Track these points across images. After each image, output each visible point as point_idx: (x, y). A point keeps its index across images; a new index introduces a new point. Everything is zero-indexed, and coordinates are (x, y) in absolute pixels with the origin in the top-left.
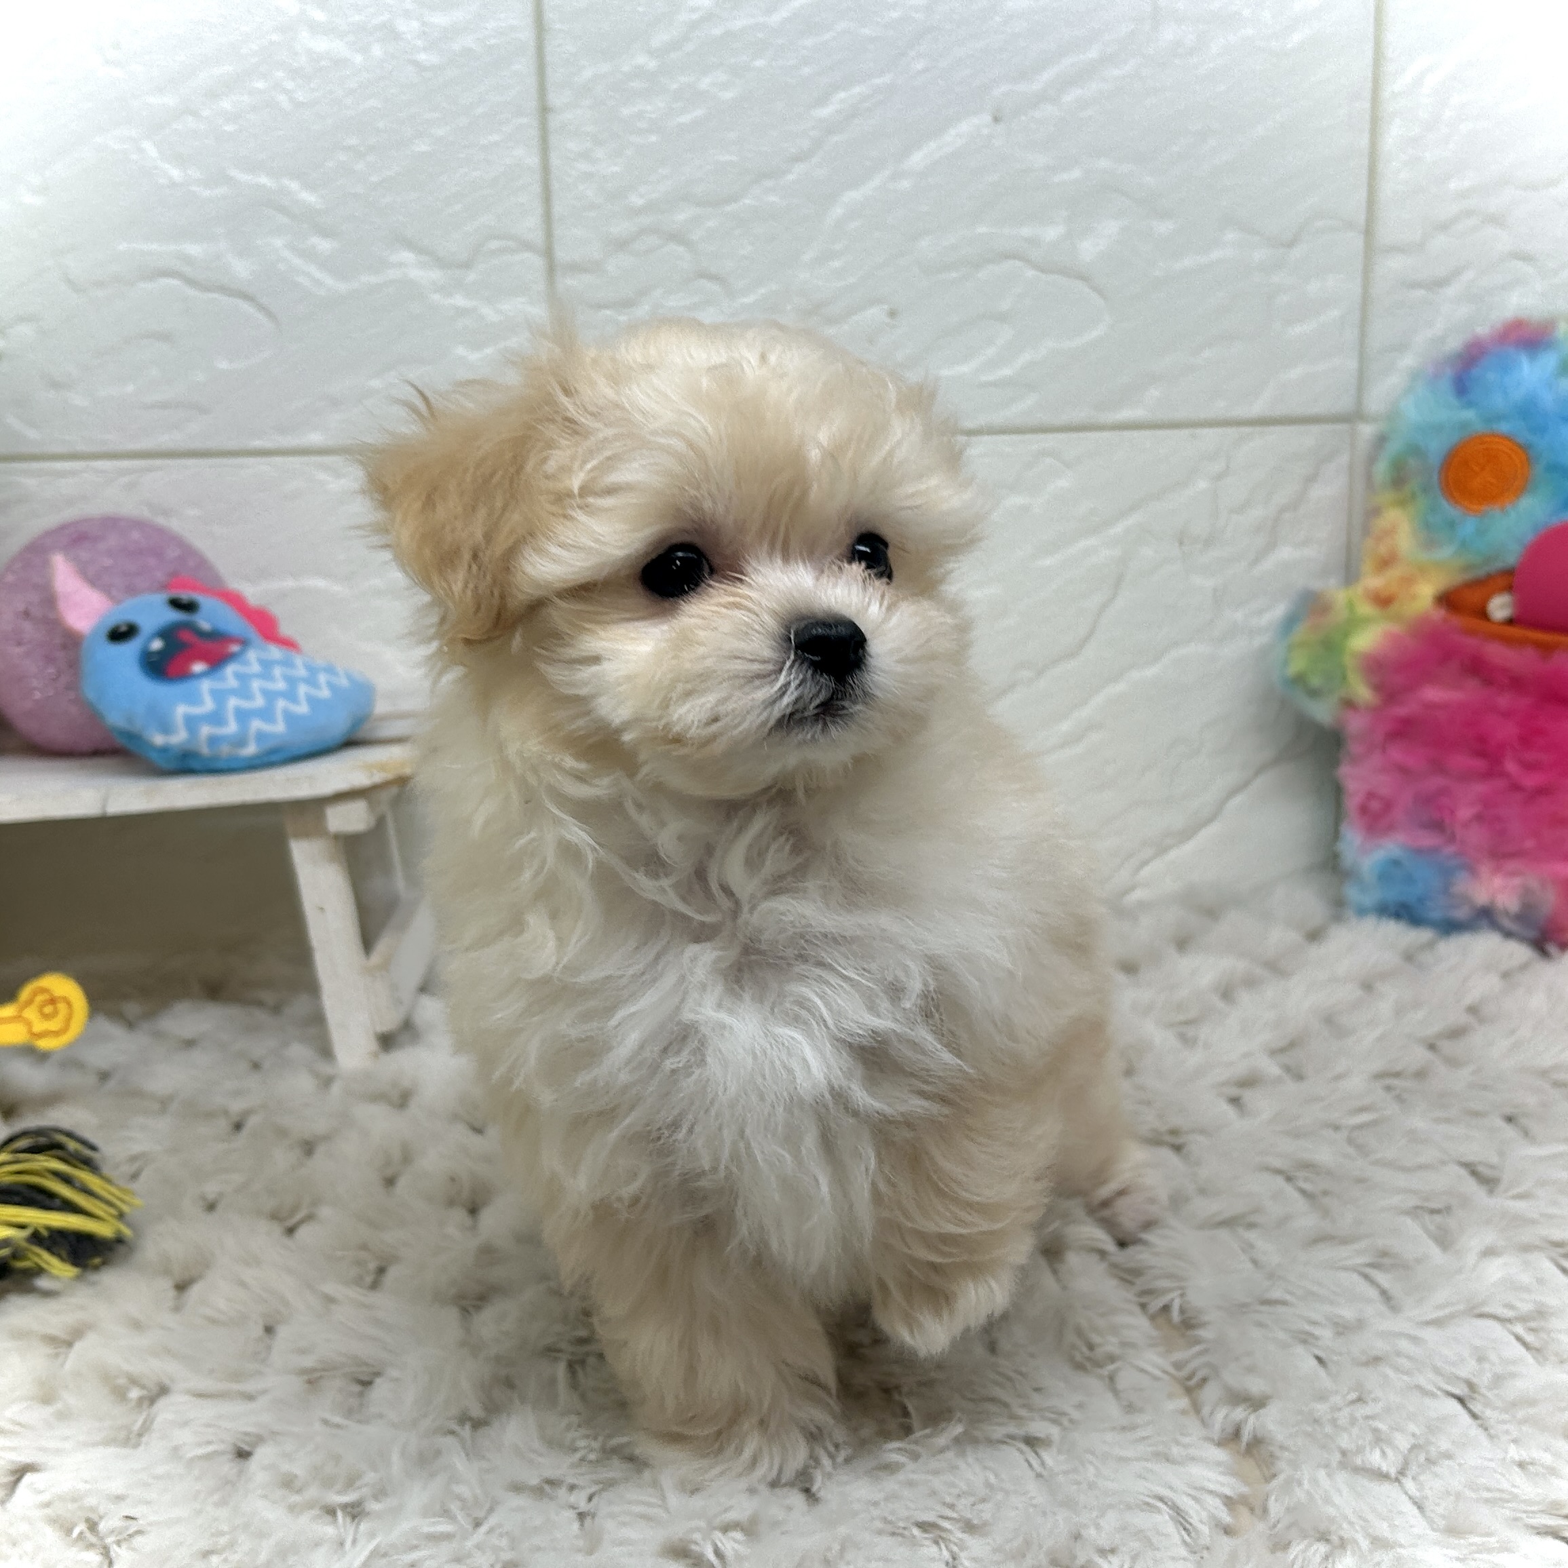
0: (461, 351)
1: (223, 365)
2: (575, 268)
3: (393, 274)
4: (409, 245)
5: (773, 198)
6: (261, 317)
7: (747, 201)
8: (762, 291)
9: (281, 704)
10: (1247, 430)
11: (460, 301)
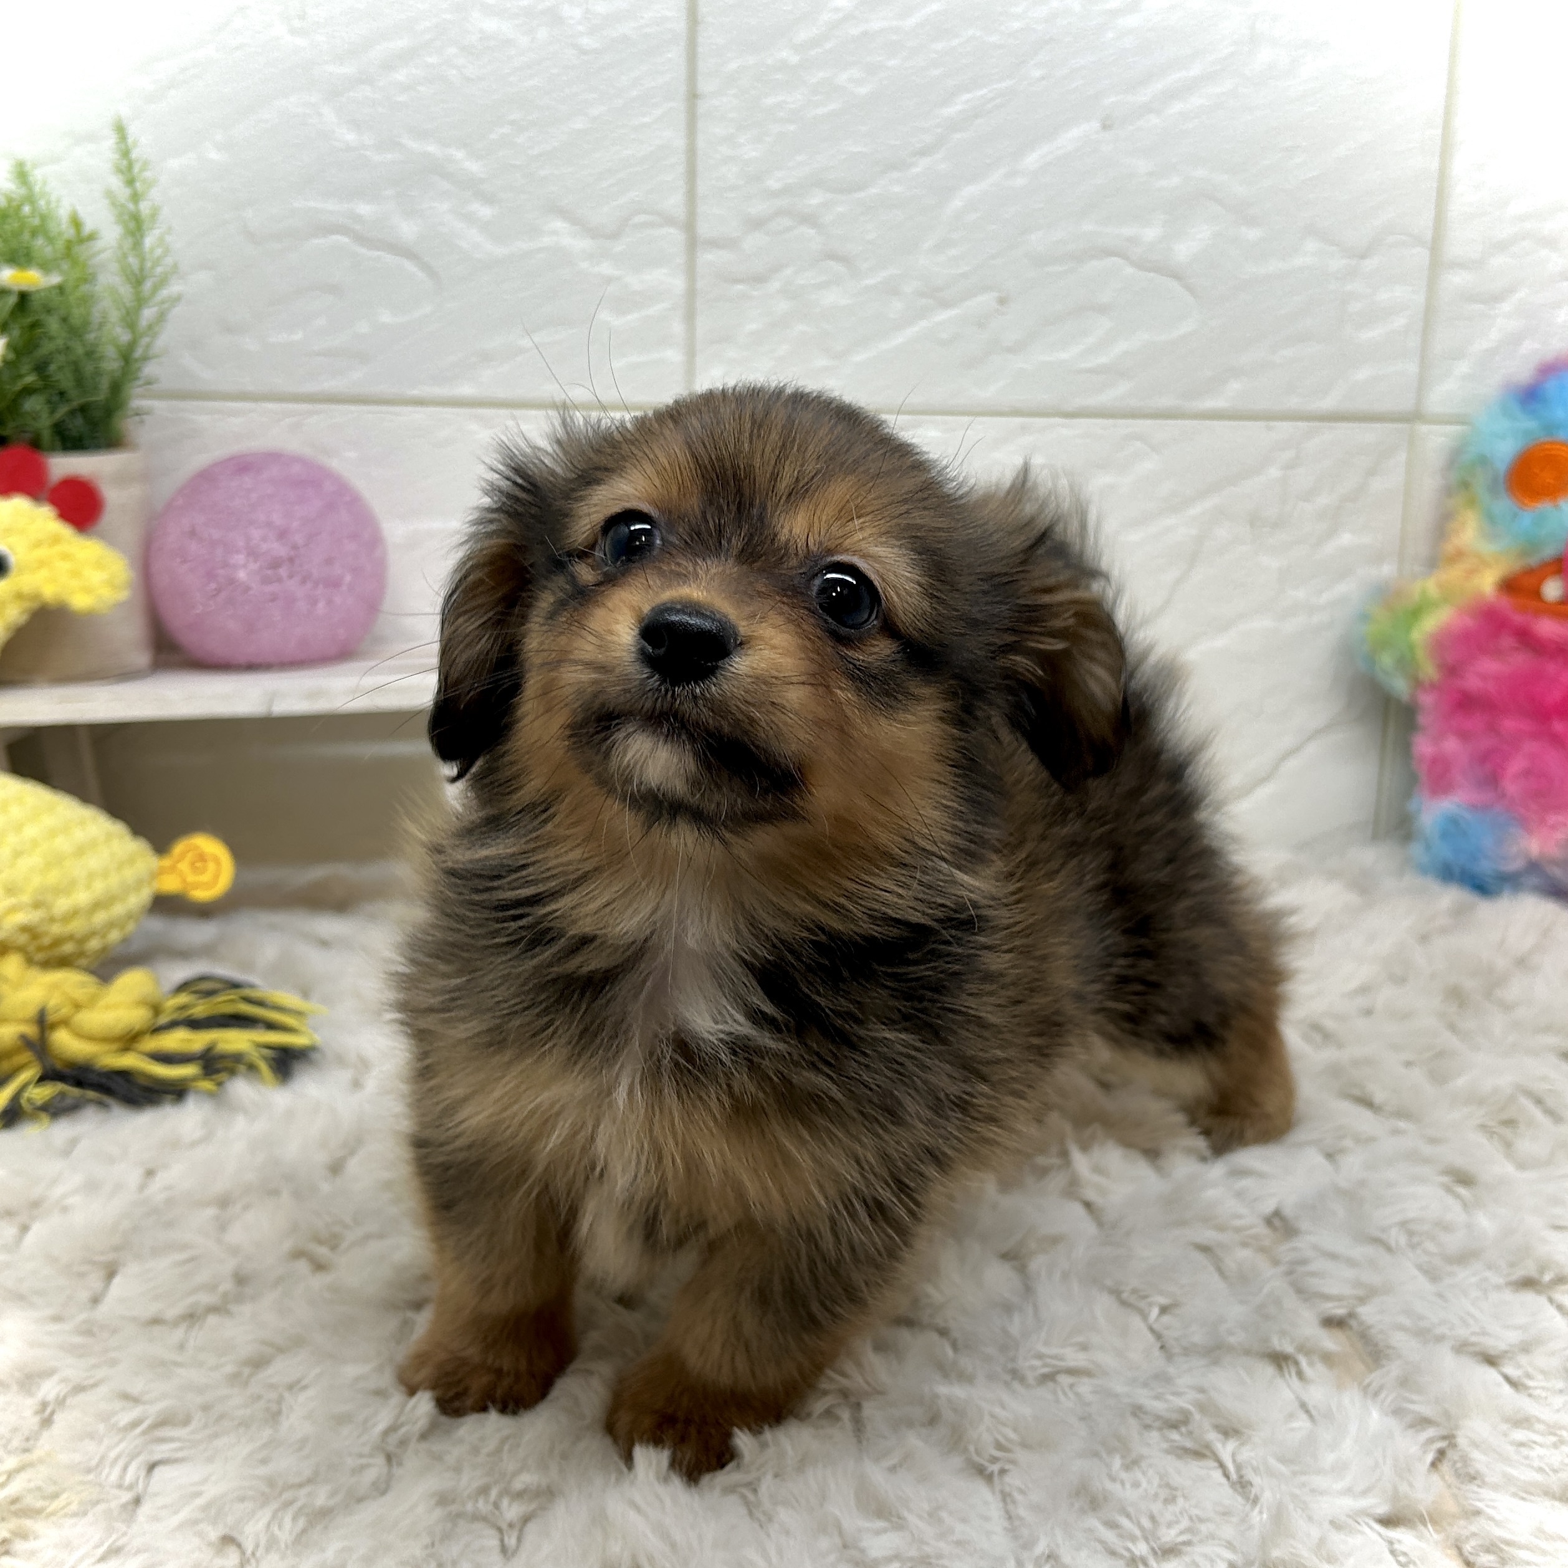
1: (387, 318)
2: (715, 244)
3: (546, 241)
4: (563, 213)
5: (897, 189)
6: (421, 275)
7: (875, 190)
8: (885, 274)
10: (1317, 424)
11: (606, 268)
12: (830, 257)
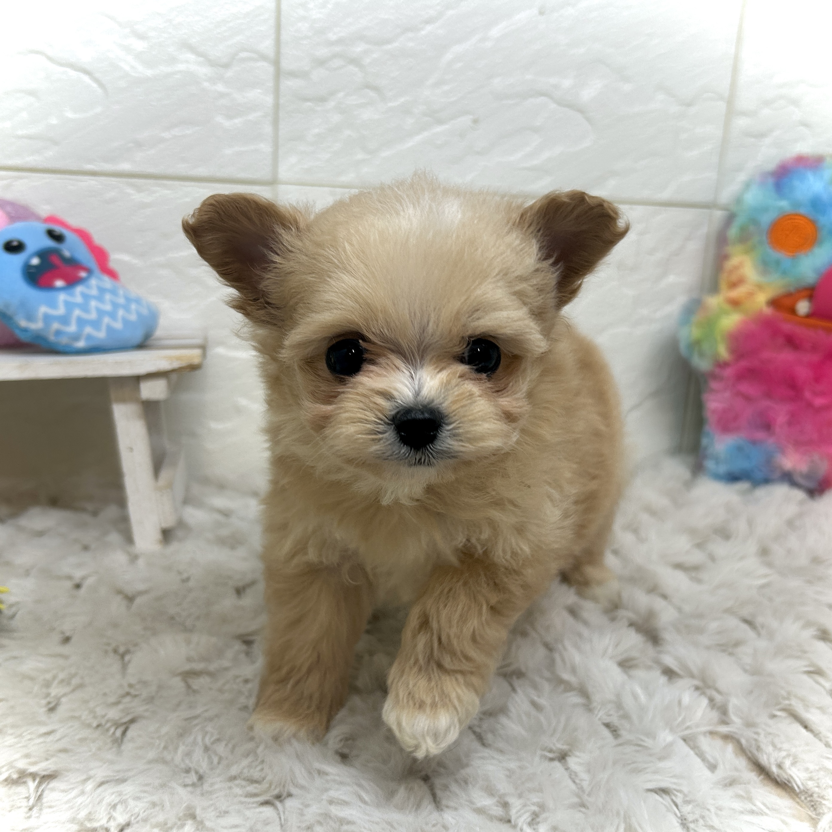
0: (219, 119)
1: (70, 115)
2: (293, 74)
3: (181, 67)
4: (192, 49)
5: (411, 44)
6: (95, 85)
7: (396, 44)
8: (402, 100)
9: (106, 320)
10: (659, 208)
11: (220, 88)
12: (368, 86)
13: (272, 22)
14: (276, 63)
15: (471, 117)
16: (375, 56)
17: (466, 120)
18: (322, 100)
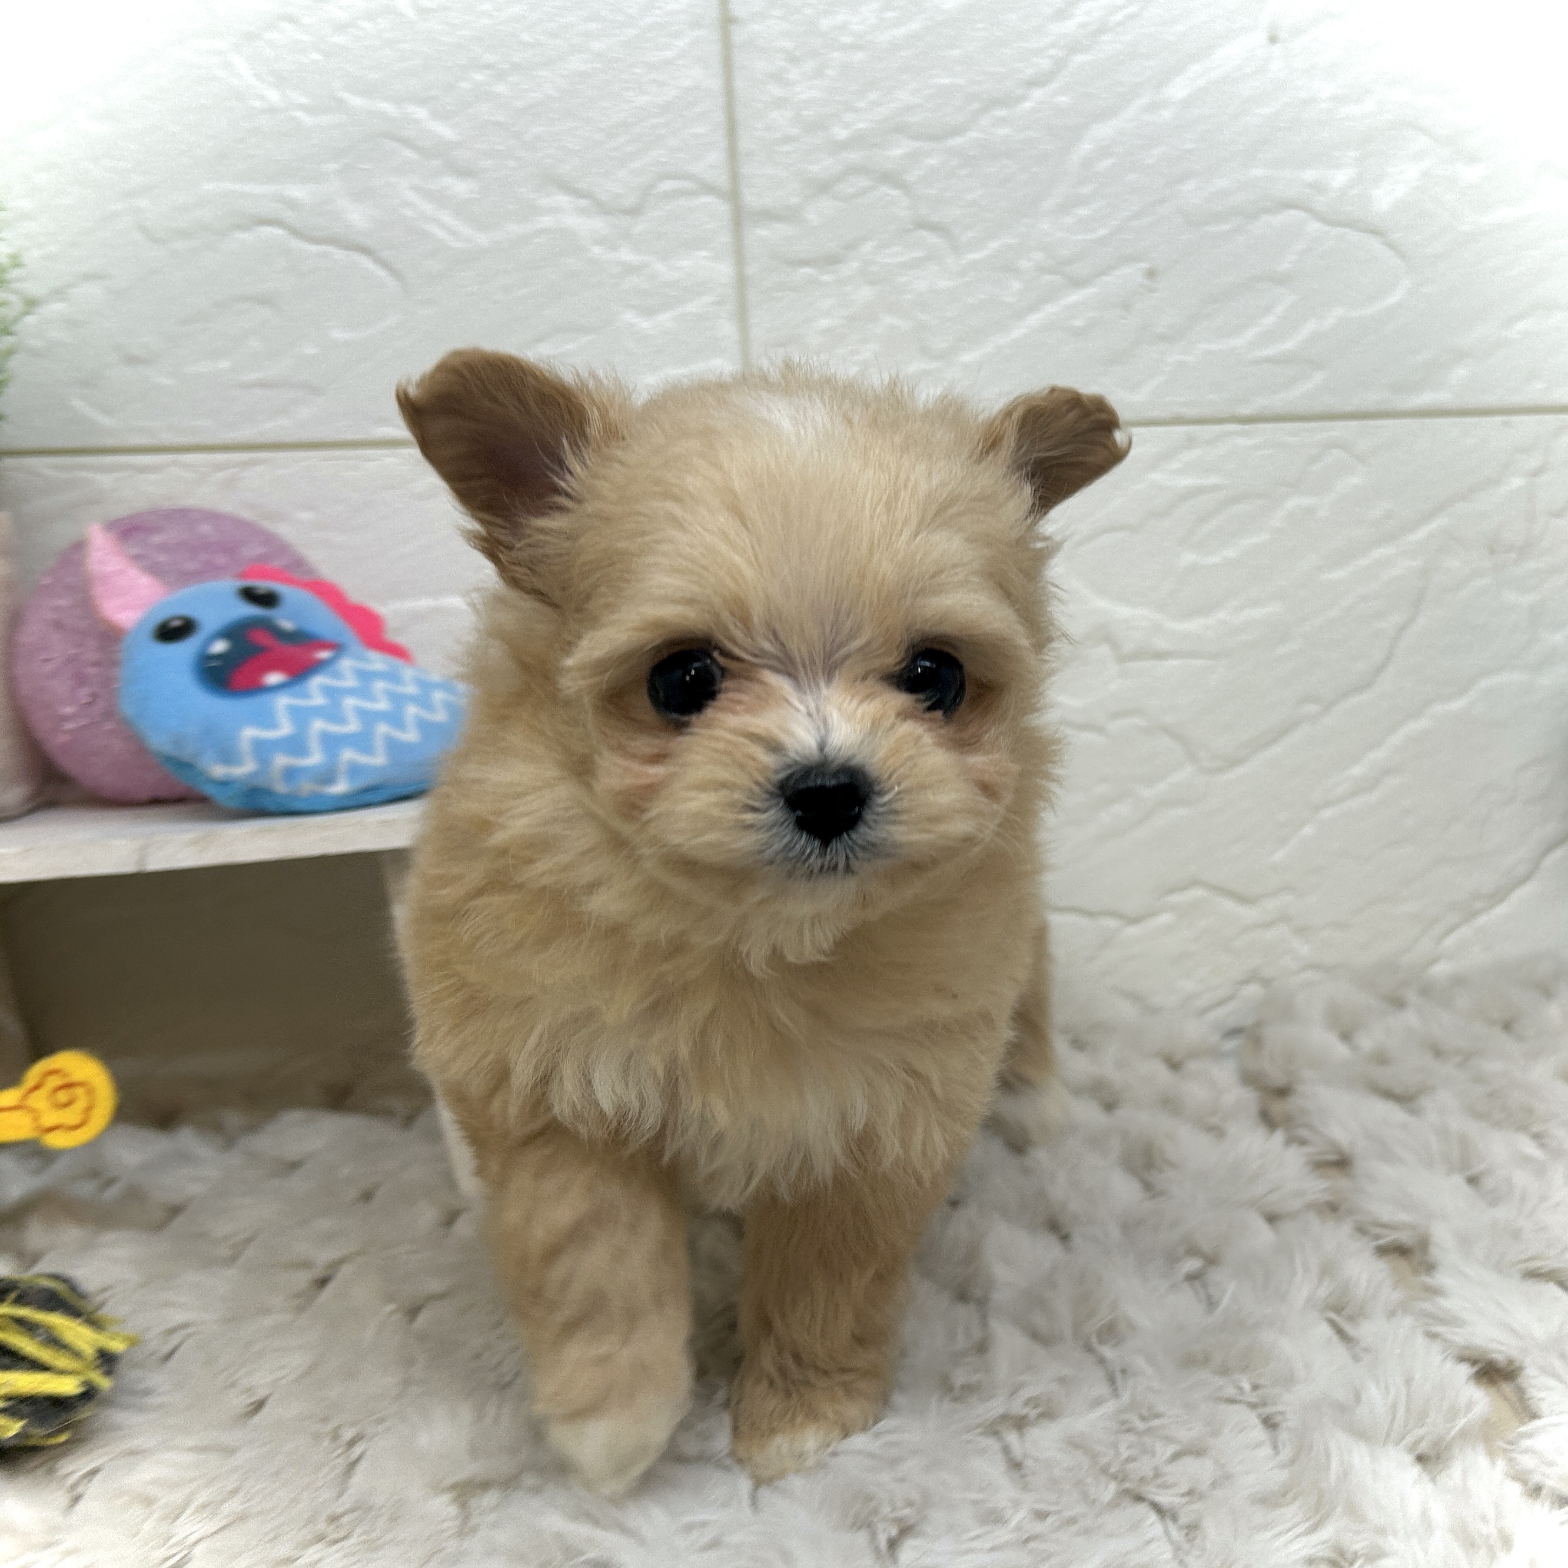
0: (629, 317)
1: (339, 335)
2: (769, 215)
3: (545, 221)
4: (563, 185)
5: (1004, 131)
6: (381, 274)
7: (974, 135)
8: (997, 245)
9: (382, 729)
11: (626, 255)
12: (922, 225)
13: (719, 117)
14: (733, 195)
15: (1143, 265)
16: (932, 161)
17: (1131, 273)
18: (832, 260)
